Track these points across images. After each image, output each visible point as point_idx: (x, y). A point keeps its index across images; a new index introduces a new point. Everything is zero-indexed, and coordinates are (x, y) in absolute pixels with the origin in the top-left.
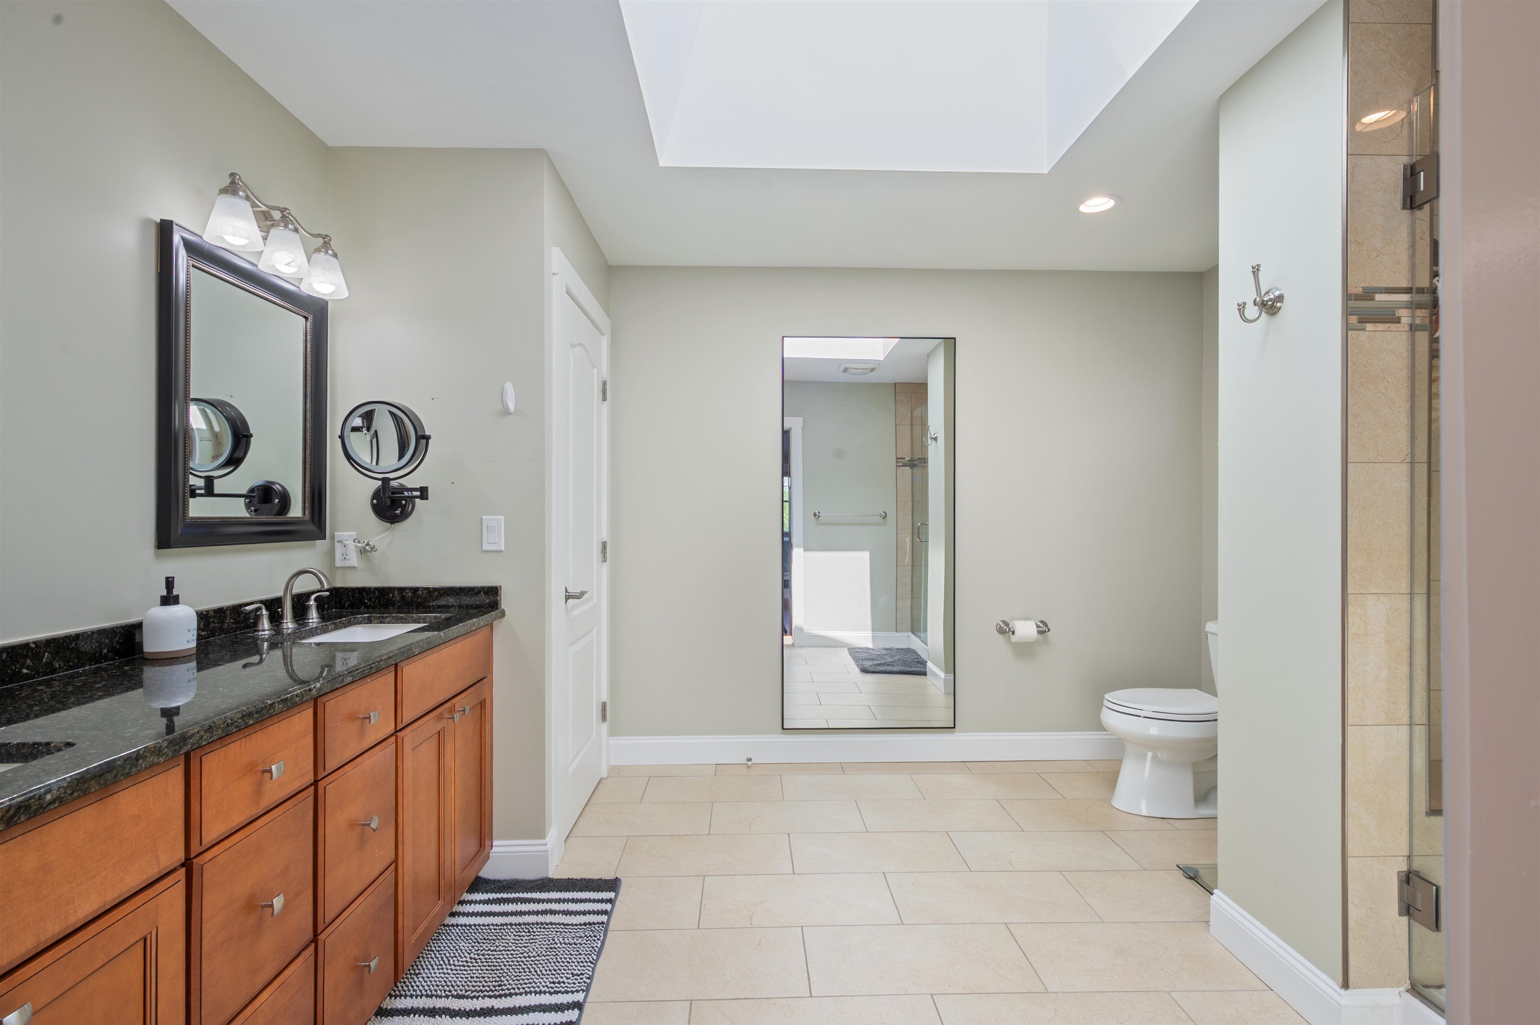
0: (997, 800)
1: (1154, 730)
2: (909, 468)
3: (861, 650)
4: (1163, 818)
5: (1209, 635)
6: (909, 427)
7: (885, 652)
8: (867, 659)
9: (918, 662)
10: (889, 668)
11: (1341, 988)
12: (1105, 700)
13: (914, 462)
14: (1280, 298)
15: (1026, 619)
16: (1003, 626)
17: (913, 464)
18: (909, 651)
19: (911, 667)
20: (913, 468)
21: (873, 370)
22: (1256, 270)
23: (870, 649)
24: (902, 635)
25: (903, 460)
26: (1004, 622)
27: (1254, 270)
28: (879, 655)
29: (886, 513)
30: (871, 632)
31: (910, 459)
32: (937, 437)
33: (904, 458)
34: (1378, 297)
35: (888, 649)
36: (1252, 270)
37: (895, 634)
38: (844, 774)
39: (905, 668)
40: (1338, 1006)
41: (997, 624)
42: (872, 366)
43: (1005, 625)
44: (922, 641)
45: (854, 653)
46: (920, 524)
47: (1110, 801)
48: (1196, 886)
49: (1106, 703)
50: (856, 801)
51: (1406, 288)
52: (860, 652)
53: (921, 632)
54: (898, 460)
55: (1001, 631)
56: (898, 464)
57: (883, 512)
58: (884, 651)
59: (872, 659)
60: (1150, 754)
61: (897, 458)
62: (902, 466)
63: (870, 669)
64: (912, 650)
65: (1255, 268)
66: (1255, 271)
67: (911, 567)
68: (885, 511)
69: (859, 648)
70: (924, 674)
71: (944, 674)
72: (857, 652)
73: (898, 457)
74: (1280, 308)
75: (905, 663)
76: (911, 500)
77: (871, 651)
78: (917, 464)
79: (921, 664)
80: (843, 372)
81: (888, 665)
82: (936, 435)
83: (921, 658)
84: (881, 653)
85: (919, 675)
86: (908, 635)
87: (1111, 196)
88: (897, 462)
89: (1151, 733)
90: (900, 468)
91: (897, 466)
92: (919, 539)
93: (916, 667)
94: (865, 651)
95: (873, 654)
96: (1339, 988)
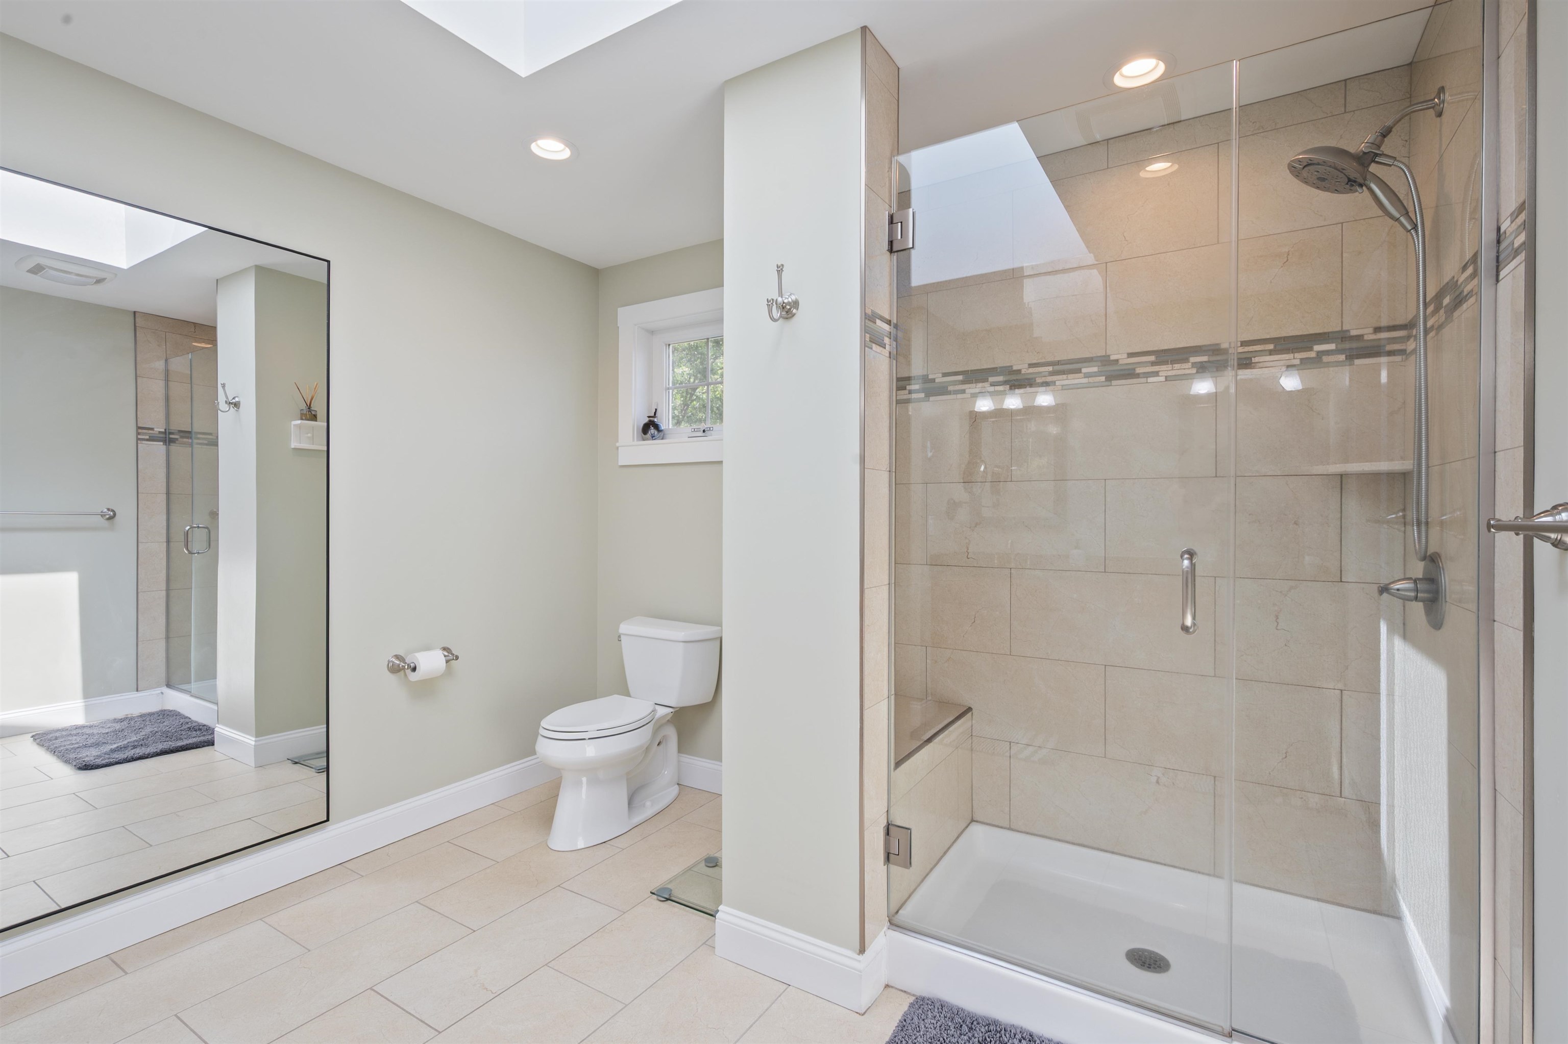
0: (417, 902)
1: (591, 750)
2: (162, 443)
3: (64, 733)
4: (604, 842)
5: (623, 638)
6: (162, 384)
7: (118, 726)
8: (85, 746)
9: (189, 728)
10: (139, 751)
11: (859, 954)
12: (541, 728)
13: (172, 436)
14: (796, 304)
15: (428, 648)
16: (398, 662)
17: (169, 438)
18: (164, 714)
19: (181, 739)
20: (169, 445)
21: (99, 281)
22: (780, 269)
23: (83, 727)
24: (149, 693)
25: (150, 432)
26: (397, 657)
27: (779, 269)
28: (107, 733)
29: (113, 511)
30: (83, 701)
31: (163, 430)
32: (239, 403)
33: (152, 429)
34: (879, 322)
35: (121, 720)
36: (777, 269)
37: (136, 695)
38: (126, 973)
39: (170, 743)
40: (857, 972)
41: (389, 662)
42: (100, 275)
43: (401, 661)
44: (192, 696)
45: (50, 740)
46: (188, 527)
47: (547, 842)
48: (674, 906)
49: (542, 732)
50: (176, 1015)
51: (887, 320)
52: (62, 737)
53: (191, 683)
54: (140, 431)
55: (394, 669)
56: (139, 437)
57: (108, 509)
58: (114, 725)
59: (97, 745)
60: (584, 780)
61: (138, 428)
62: (147, 440)
63: (99, 761)
64: (171, 711)
65: (780, 267)
66: (780, 271)
67: (164, 593)
68: (111, 507)
69: (58, 730)
70: (211, 743)
71: (254, 739)
72: (56, 738)
73: (139, 425)
74: (795, 314)
75: (167, 736)
76: (164, 491)
77: (85, 730)
78: (177, 439)
79: (196, 731)
80: (29, 271)
81: (135, 747)
82: (237, 399)
83: (192, 722)
84: (111, 729)
85: (199, 747)
86: (160, 691)
87: (569, 144)
88: (138, 434)
89: (587, 755)
90: (144, 442)
91: (138, 439)
92: (187, 549)
93: (189, 737)
94: (74, 732)
95: (93, 734)
96: (857, 956)
